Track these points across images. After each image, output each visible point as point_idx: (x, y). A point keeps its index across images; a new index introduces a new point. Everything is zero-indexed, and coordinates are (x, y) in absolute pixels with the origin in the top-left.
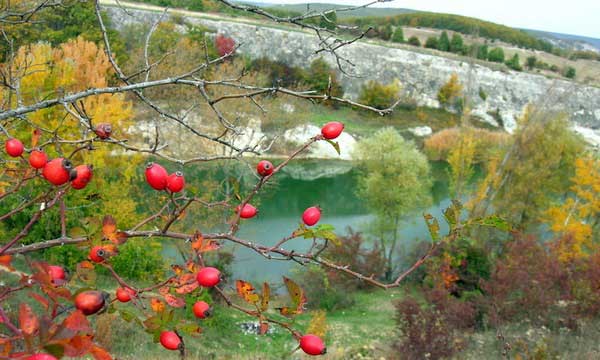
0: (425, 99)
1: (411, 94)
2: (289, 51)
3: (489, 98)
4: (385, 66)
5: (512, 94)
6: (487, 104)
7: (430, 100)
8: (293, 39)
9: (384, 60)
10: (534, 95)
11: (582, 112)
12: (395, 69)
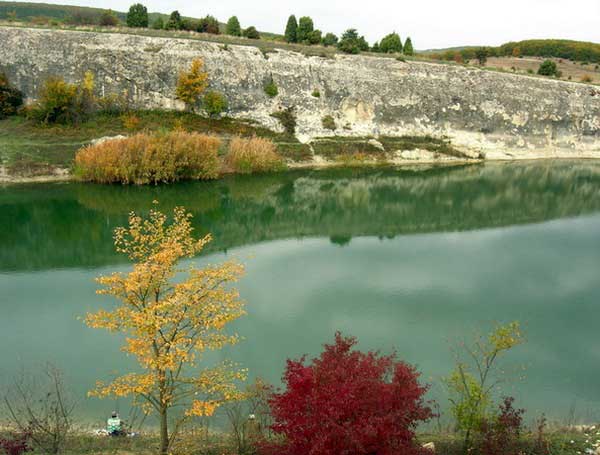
0: (157, 99)
1: (131, 93)
3: (281, 94)
4: (85, 57)
5: (326, 86)
6: (275, 101)
7: (168, 100)
9: (83, 49)
10: (358, 84)
11: (457, 107)
12: (101, 60)
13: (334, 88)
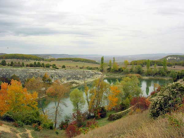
2: (5, 74)
3: (53, 77)
8: (5, 70)
9: (28, 72)
10: (64, 74)
11: (75, 76)
13: (60, 75)
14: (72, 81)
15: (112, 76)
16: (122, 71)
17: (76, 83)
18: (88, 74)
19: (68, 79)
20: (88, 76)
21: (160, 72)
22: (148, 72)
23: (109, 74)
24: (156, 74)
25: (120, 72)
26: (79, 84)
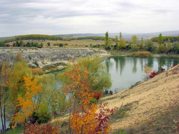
5: (40, 55)
6: (32, 60)
10: (47, 54)
11: (63, 56)
13: (42, 56)
14: (60, 62)
15: (119, 54)
16: (130, 48)
17: (64, 64)
18: (83, 53)
19: (53, 60)
20: (83, 55)
21: (175, 49)
22: (160, 48)
23: (114, 52)
24: (170, 51)
25: (127, 49)
26: (67, 65)
